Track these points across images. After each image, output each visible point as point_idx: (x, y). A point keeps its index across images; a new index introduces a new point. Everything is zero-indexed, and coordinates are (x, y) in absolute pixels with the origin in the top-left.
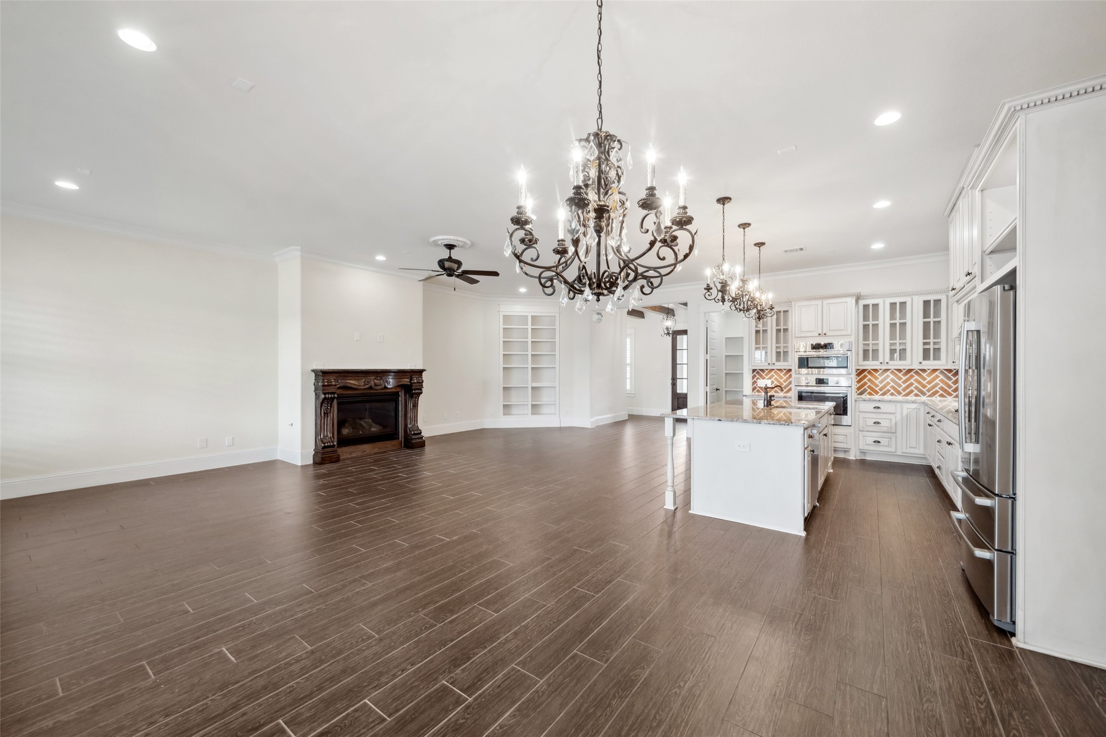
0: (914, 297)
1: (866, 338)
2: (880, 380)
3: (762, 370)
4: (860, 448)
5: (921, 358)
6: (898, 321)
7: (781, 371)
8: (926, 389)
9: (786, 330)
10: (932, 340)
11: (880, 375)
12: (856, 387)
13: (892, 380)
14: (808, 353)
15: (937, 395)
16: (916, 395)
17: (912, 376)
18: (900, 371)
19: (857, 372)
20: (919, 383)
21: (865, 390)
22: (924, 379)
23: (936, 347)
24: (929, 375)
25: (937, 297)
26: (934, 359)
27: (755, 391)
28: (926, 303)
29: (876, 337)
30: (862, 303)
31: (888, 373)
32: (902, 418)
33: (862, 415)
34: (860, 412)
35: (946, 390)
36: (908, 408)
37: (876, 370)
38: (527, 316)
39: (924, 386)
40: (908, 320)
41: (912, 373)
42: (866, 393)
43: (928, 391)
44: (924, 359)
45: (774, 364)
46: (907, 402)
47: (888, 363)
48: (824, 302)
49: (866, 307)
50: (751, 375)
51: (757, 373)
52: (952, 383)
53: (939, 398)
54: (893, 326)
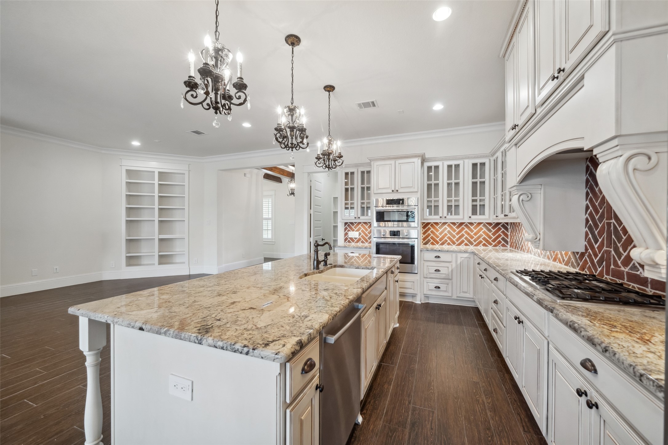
0: (465, 160)
1: (429, 196)
2: (440, 232)
3: (352, 223)
4: (425, 293)
5: (470, 214)
6: (453, 181)
7: (366, 224)
8: (473, 239)
9: (368, 188)
10: (478, 198)
11: (440, 228)
12: (422, 238)
13: (449, 232)
14: (385, 208)
15: (481, 245)
16: (466, 245)
17: (463, 229)
18: (454, 224)
19: (423, 225)
20: (468, 234)
21: (429, 241)
22: (472, 231)
23: (482, 203)
24: (475, 228)
25: (482, 161)
26: (480, 214)
27: (347, 241)
28: (475, 165)
29: (437, 195)
30: (426, 164)
31: (446, 226)
32: (457, 266)
33: (427, 264)
34: (424, 261)
35: (488, 241)
36: (461, 257)
37: (437, 224)
38: (154, 172)
39: (472, 237)
40: (461, 181)
41: (463, 226)
42: (429, 243)
43: (475, 241)
44: (473, 214)
45: (359, 218)
46: (460, 252)
47: (445, 217)
48: (396, 161)
49: (429, 168)
50: (344, 228)
51: (348, 225)
52: (492, 234)
53: (483, 247)
54: (449, 184)
